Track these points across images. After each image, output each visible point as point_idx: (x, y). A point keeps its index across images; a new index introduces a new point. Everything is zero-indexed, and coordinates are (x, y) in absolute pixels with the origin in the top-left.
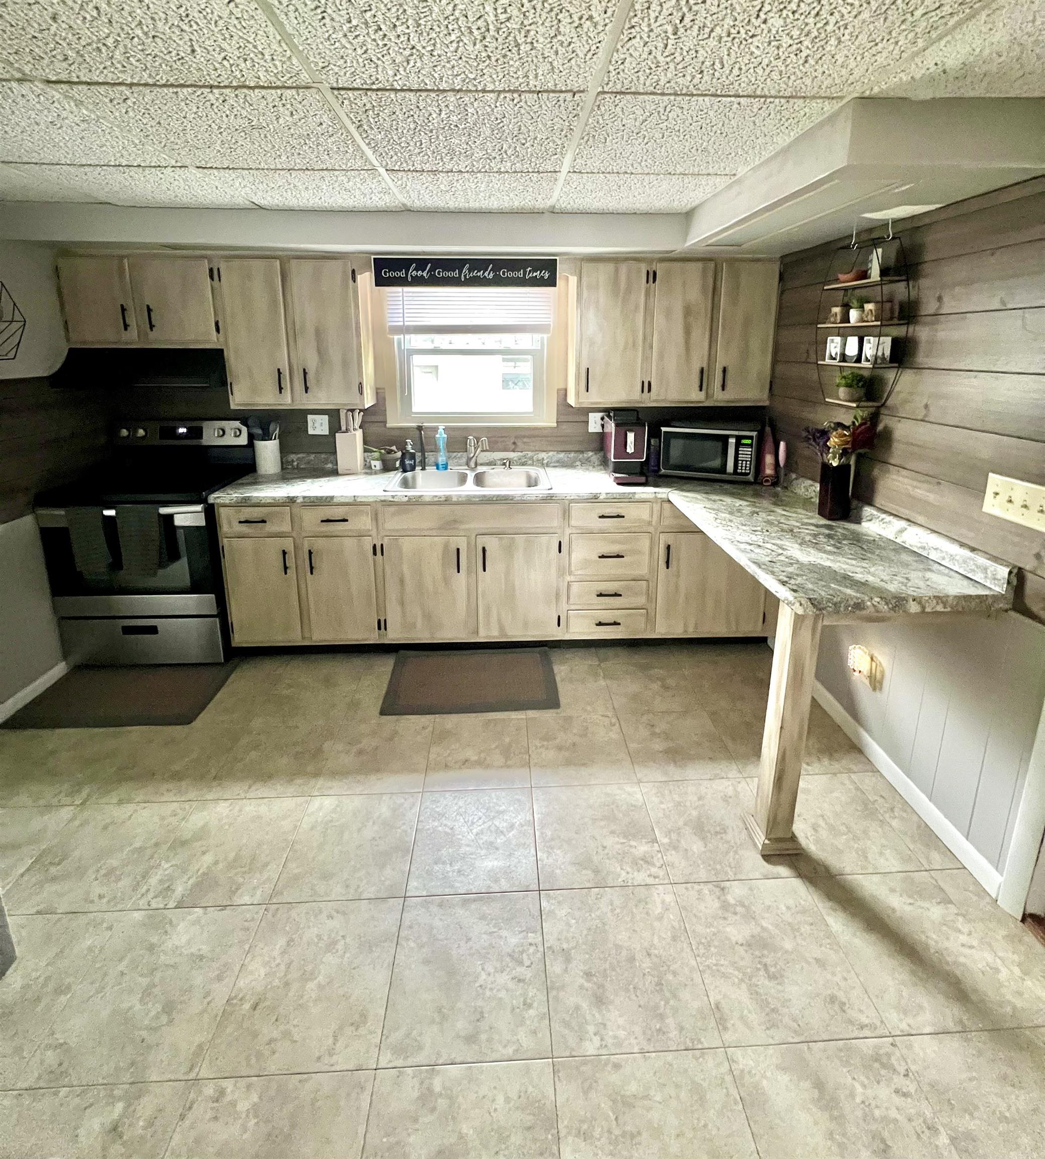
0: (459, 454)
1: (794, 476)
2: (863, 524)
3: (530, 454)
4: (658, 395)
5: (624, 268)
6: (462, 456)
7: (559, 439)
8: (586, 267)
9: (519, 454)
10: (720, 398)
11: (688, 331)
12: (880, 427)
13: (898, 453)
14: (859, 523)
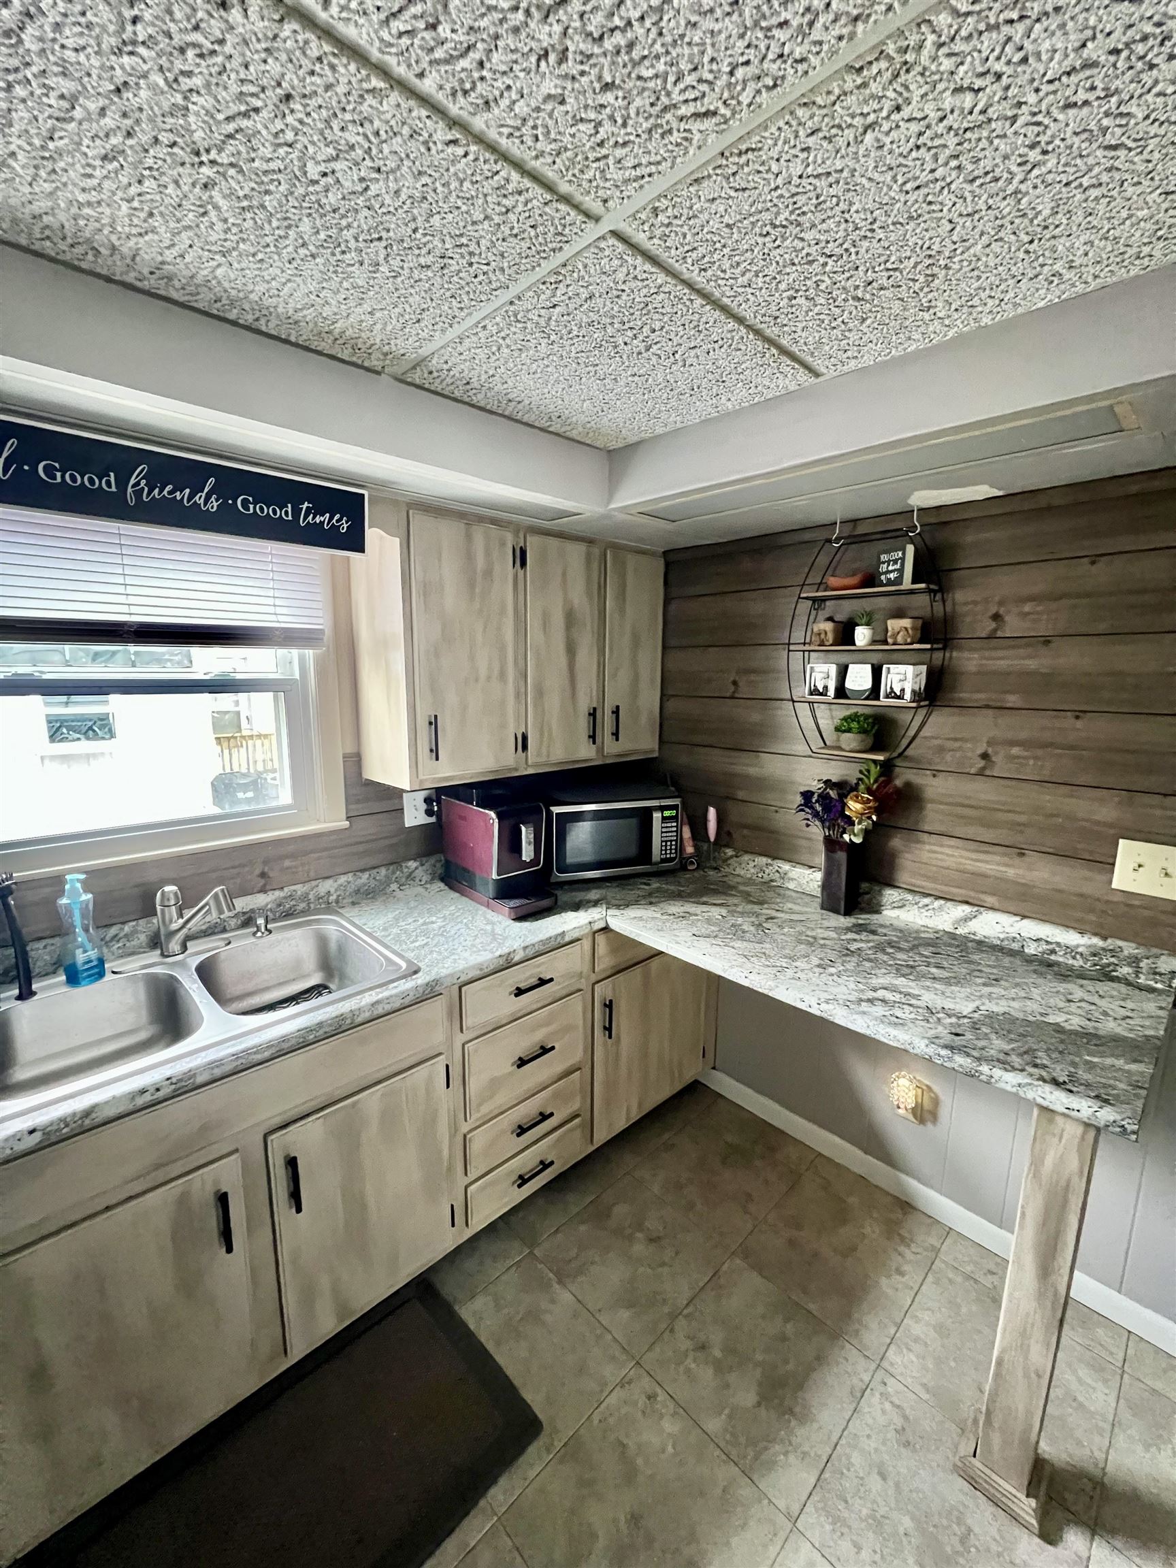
0: (127, 928)
1: (730, 852)
2: (885, 912)
3: (300, 889)
4: (539, 755)
5: (479, 534)
6: (135, 932)
7: (354, 849)
8: (417, 519)
9: (277, 893)
10: (613, 750)
11: (571, 650)
12: (898, 782)
13: (932, 816)
14: (878, 912)
